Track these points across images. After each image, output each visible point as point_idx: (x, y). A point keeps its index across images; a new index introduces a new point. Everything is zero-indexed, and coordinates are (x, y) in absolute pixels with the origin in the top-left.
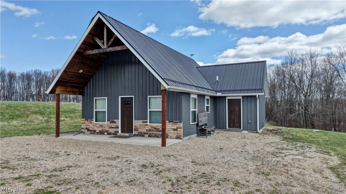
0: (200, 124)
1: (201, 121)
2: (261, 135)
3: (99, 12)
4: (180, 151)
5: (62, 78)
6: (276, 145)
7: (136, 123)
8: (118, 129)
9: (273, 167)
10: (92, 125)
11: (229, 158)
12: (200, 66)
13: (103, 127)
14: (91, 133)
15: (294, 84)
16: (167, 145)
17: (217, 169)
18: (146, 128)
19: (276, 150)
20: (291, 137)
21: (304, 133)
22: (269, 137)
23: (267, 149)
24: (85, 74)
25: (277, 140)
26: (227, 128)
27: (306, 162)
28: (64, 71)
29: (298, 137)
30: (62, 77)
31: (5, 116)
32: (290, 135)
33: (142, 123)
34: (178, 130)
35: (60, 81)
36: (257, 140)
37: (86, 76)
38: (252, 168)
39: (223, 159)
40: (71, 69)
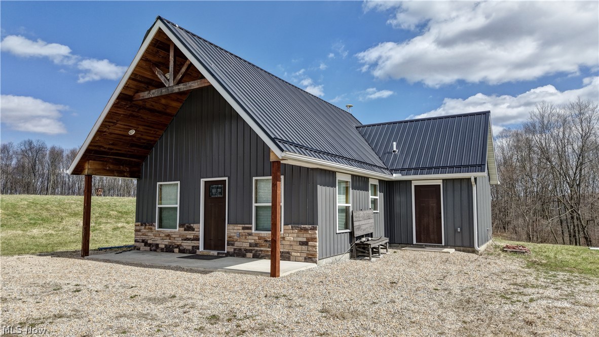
0: (357, 233)
1: (359, 228)
2: (481, 257)
3: (159, 18)
4: (306, 286)
5: (96, 144)
6: (513, 277)
7: (231, 230)
8: (198, 242)
9: (501, 325)
10: (152, 235)
11: (405, 304)
12: (363, 124)
13: (172, 239)
14: (151, 250)
15: (548, 163)
16: (281, 275)
17: (372, 329)
18: (250, 241)
19: (512, 287)
20: (544, 262)
21: (570, 253)
22: (497, 261)
23: (492, 285)
24: (139, 139)
25: (514, 268)
26: (415, 242)
27: (578, 315)
28: (98, 131)
29: (560, 261)
30: (96, 142)
31: (21, 220)
32: (542, 257)
33: (242, 231)
34: (310, 243)
35: (92, 150)
36: (472, 266)
37: (142, 141)
38: (453, 327)
39: (390, 305)
40: (111, 127)
